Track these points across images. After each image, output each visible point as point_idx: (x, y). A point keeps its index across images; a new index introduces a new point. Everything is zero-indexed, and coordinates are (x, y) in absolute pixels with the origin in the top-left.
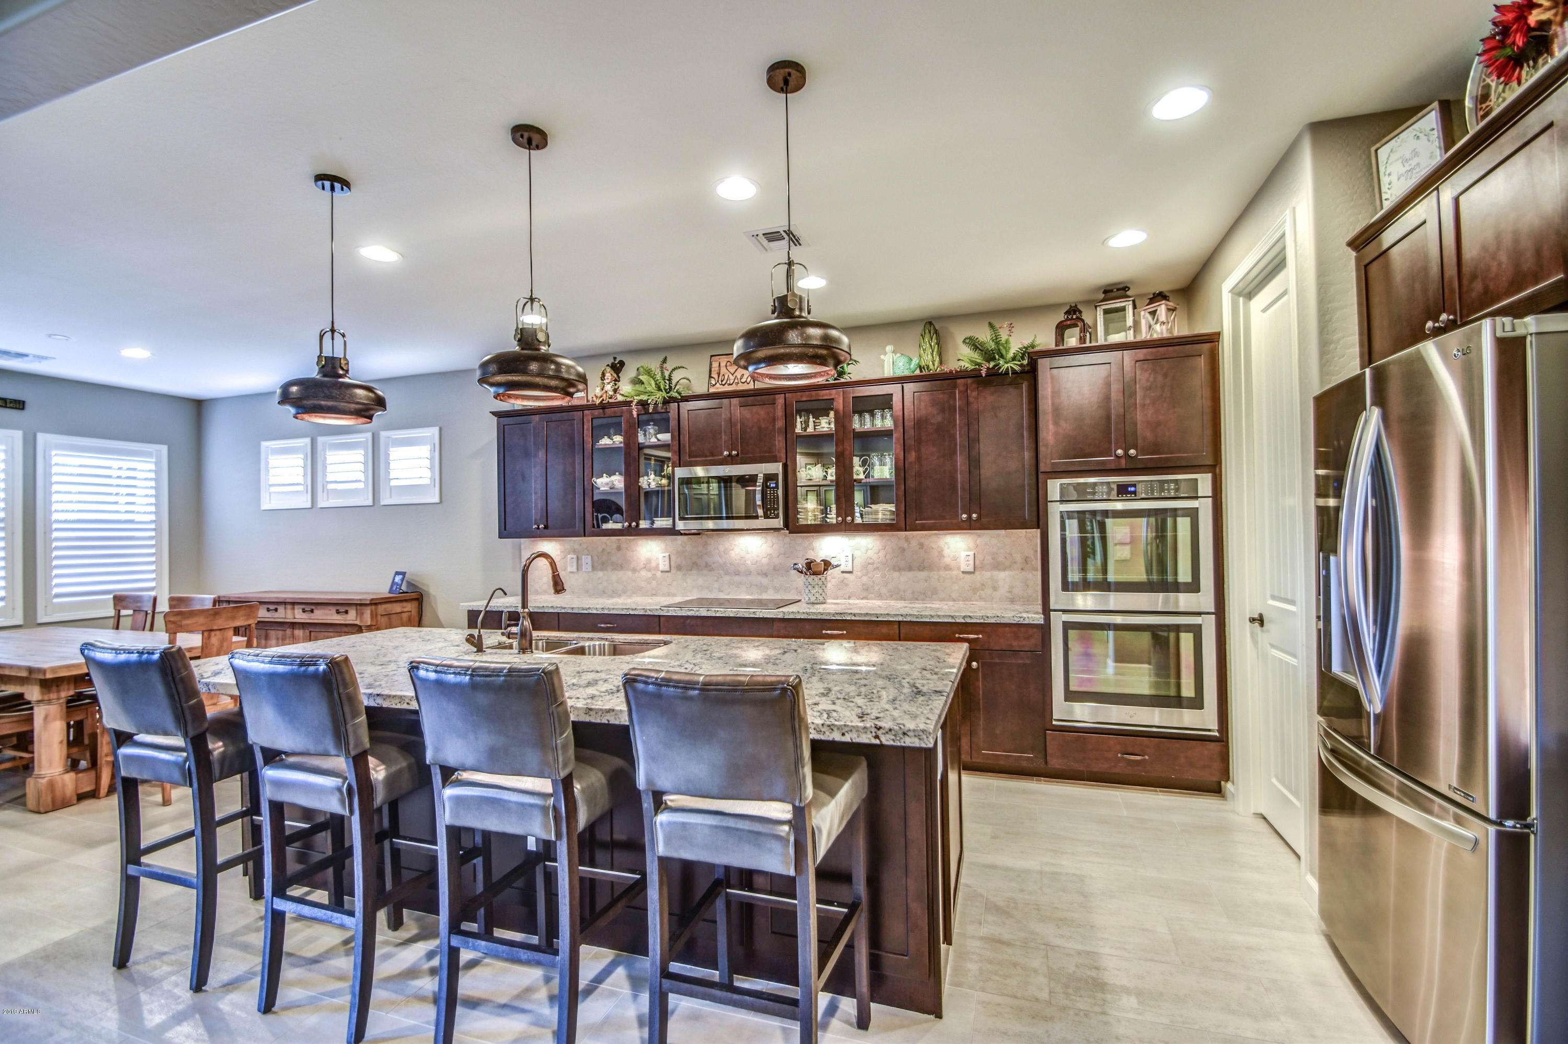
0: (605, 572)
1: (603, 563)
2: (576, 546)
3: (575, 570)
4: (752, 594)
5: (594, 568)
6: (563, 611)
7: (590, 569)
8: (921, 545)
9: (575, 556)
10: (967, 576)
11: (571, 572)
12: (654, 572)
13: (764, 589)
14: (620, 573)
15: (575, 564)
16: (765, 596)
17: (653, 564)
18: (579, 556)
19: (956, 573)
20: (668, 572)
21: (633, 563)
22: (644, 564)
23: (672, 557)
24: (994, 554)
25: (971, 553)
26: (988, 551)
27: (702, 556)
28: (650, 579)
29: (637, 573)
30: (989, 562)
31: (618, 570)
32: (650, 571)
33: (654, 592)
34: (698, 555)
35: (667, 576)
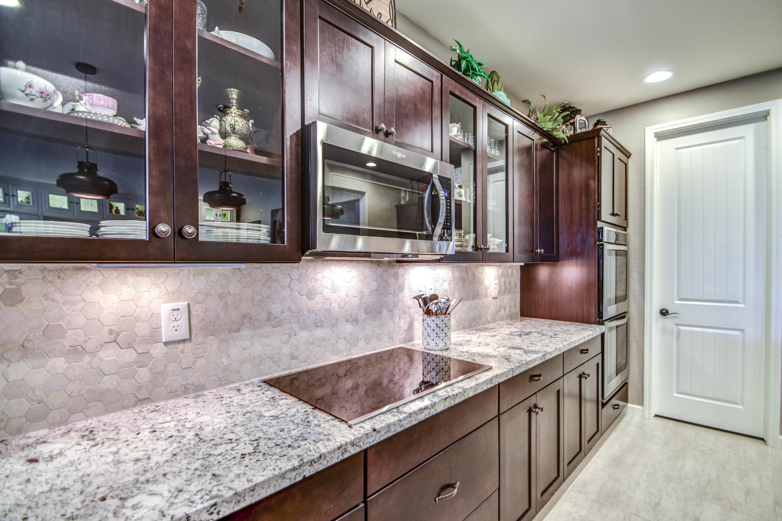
10: (495, 301)
12: (141, 349)
14: (18, 369)
17: (142, 329)
19: (490, 299)
20: (184, 341)
21: (70, 333)
22: (111, 332)
23: (197, 310)
24: (505, 282)
25: (497, 282)
26: (503, 280)
27: (260, 301)
28: (130, 365)
29: (87, 358)
30: (503, 288)
31: (8, 360)
32: (130, 346)
33: (143, 394)
34: (252, 301)
35: (183, 351)
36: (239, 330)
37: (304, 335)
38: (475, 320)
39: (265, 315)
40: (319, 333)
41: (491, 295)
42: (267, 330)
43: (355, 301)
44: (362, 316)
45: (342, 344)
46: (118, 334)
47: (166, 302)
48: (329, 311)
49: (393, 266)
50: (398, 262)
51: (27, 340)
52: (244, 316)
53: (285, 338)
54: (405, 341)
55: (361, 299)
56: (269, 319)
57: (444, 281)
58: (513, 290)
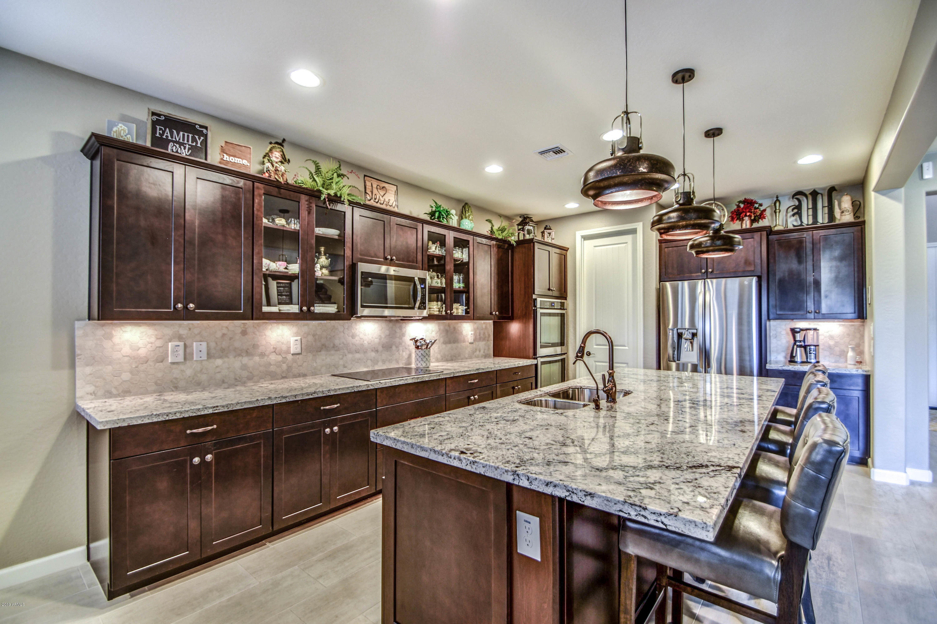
0: (226, 359)
1: (223, 350)
2: (183, 332)
3: (183, 360)
4: (368, 367)
5: (210, 356)
6: (284, 401)
7: (205, 357)
8: (454, 328)
9: (182, 344)
10: (471, 345)
11: (173, 363)
12: (284, 356)
13: (375, 362)
14: (245, 360)
15: (181, 352)
16: (376, 368)
17: (284, 348)
18: (187, 344)
19: (467, 344)
20: (299, 354)
21: (261, 348)
22: (274, 348)
23: (303, 340)
24: (480, 333)
25: (473, 333)
26: (478, 331)
27: (330, 338)
28: (280, 362)
29: (266, 358)
30: (478, 337)
31: (242, 356)
32: (280, 354)
33: (284, 375)
34: (327, 338)
35: (298, 358)
36: (320, 351)
37: (350, 356)
38: (455, 356)
39: (332, 345)
40: (357, 356)
41: (468, 341)
42: (333, 352)
43: (377, 341)
44: (380, 348)
45: (369, 363)
46: (276, 349)
47: (293, 337)
48: (362, 345)
49: (399, 322)
50: (401, 320)
51: (248, 349)
52: (323, 345)
53: (341, 357)
54: (406, 364)
55: (380, 339)
56: (333, 347)
57: (432, 331)
58: (487, 339)
